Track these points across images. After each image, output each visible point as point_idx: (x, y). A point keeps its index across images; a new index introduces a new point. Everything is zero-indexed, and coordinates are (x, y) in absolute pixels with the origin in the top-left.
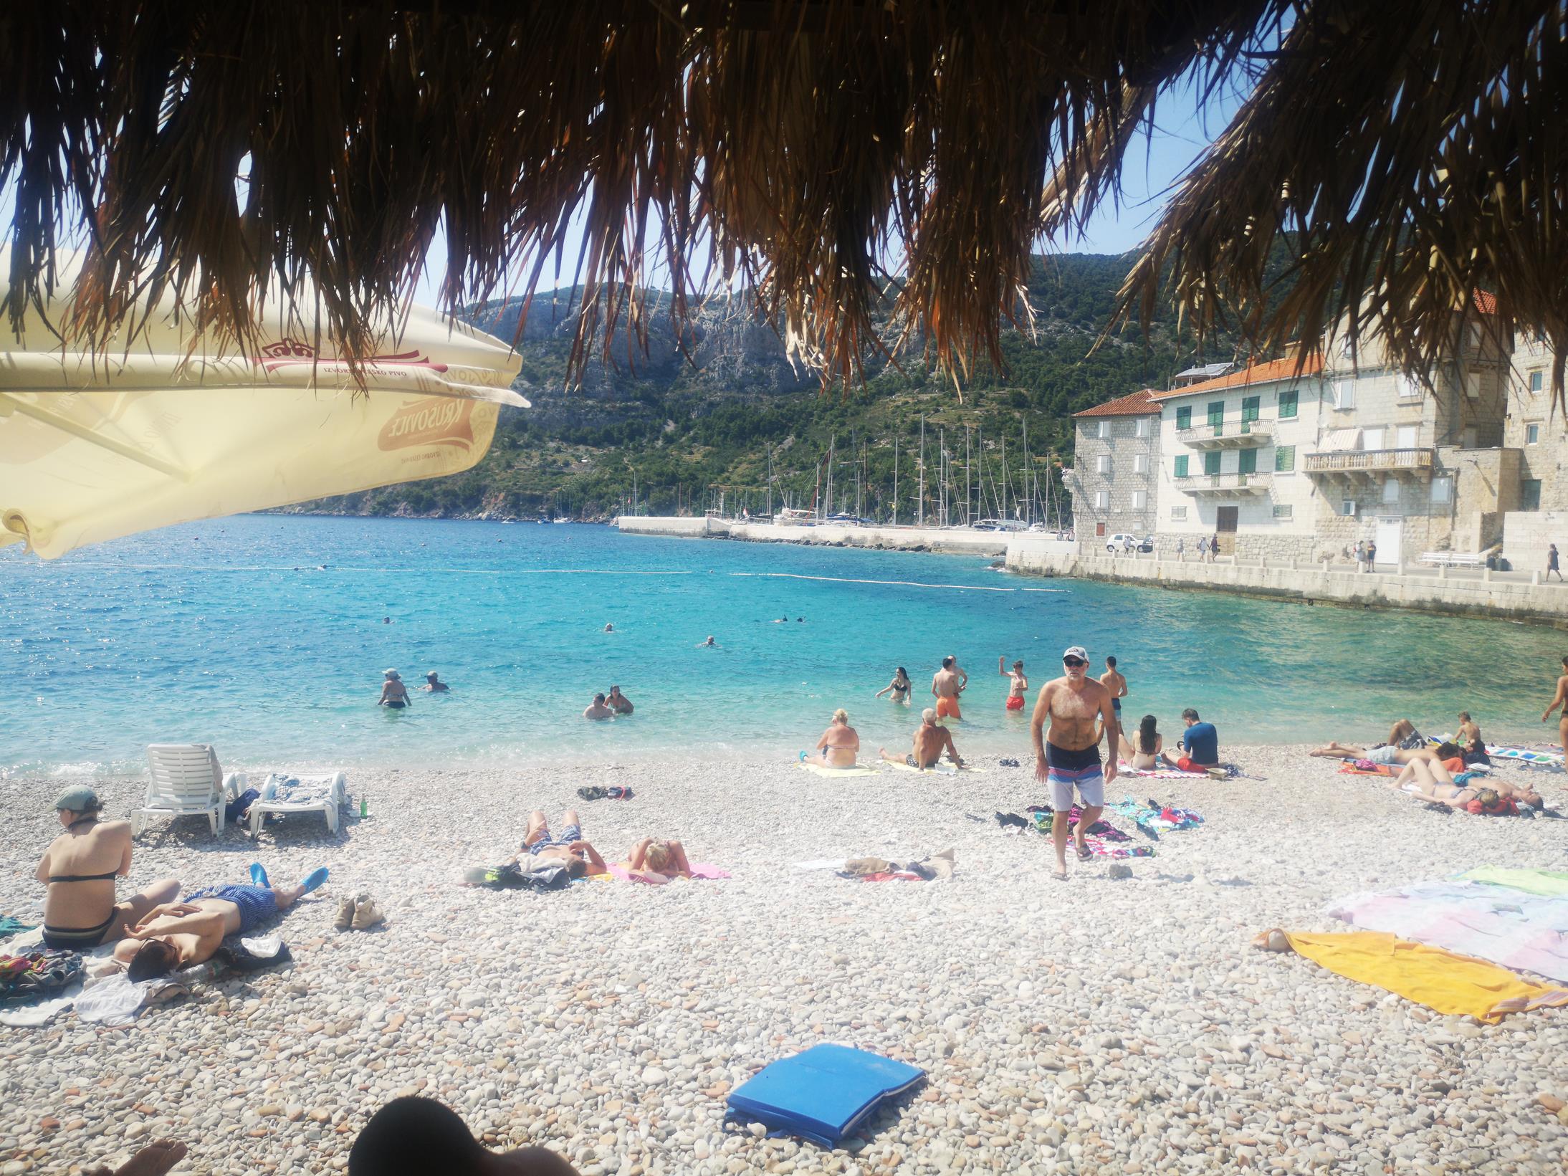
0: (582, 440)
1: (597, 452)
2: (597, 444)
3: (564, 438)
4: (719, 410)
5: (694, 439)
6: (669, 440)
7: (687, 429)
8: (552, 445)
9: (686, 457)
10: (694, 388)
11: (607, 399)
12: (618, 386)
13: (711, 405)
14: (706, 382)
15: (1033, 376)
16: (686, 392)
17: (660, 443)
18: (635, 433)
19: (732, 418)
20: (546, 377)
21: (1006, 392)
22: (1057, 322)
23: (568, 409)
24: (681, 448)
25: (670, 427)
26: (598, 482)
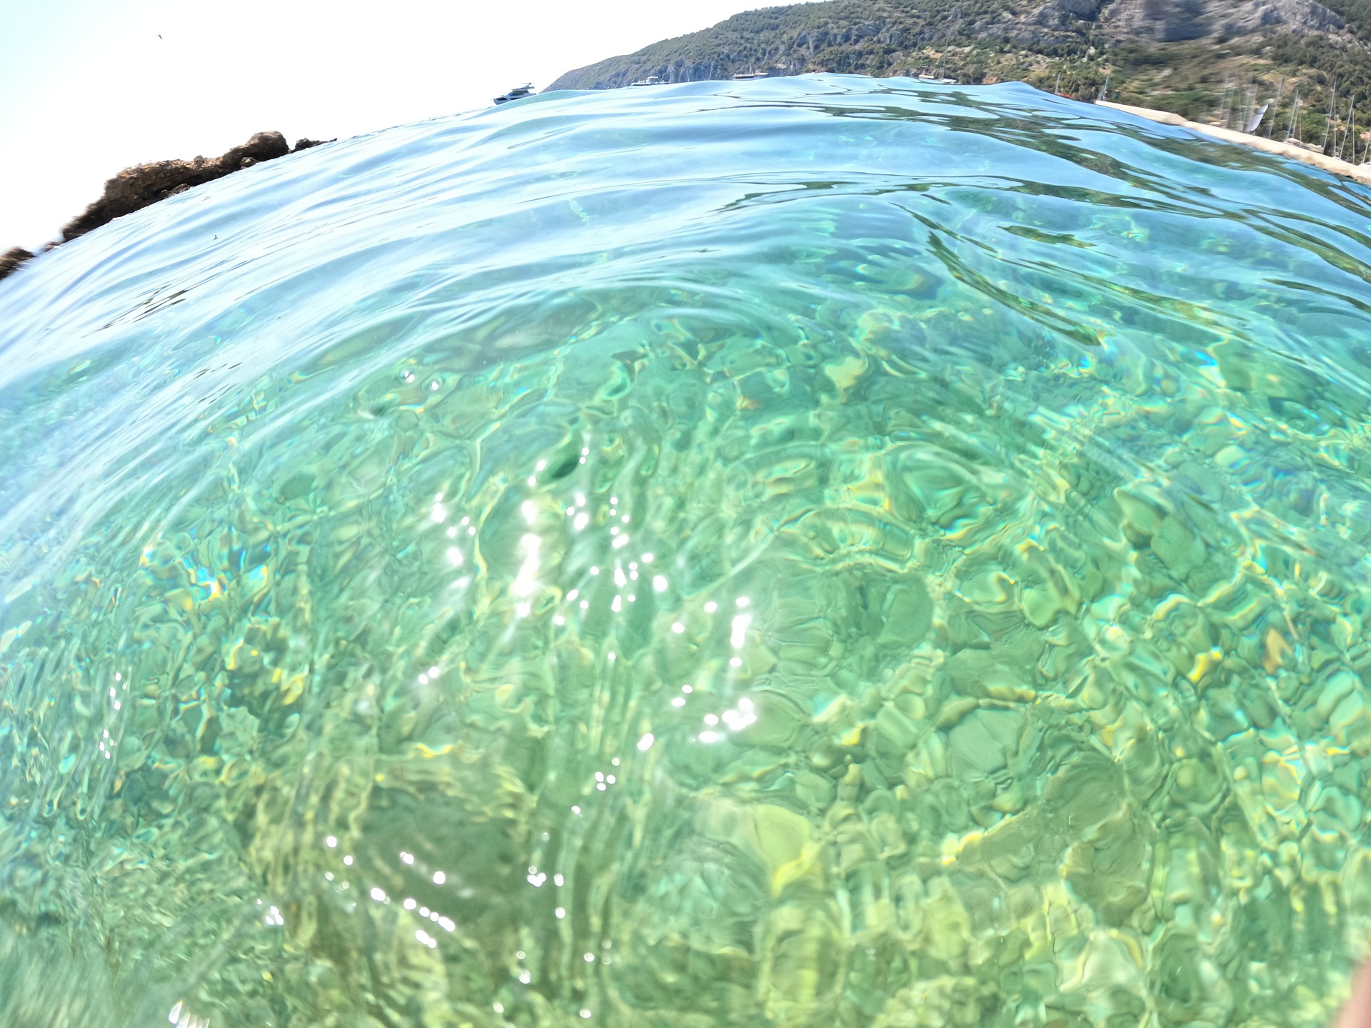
0: (1040, 52)
1: (1048, 60)
2: (1048, 55)
3: (1030, 50)
4: (1122, 45)
5: (1106, 60)
6: (1091, 58)
7: (1102, 53)
8: (1023, 52)
9: (1101, 70)
10: (1107, 29)
11: (1055, 30)
12: (1063, 23)
13: (1119, 41)
14: (1116, 27)
15: (1332, 66)
16: (1104, 31)
17: (1085, 60)
18: (1071, 52)
19: (1131, 51)
20: (1021, 13)
21: (1313, 71)
22: (1349, 36)
23: (1033, 32)
24: (1098, 64)
25: (1092, 51)
26: (1049, 78)
